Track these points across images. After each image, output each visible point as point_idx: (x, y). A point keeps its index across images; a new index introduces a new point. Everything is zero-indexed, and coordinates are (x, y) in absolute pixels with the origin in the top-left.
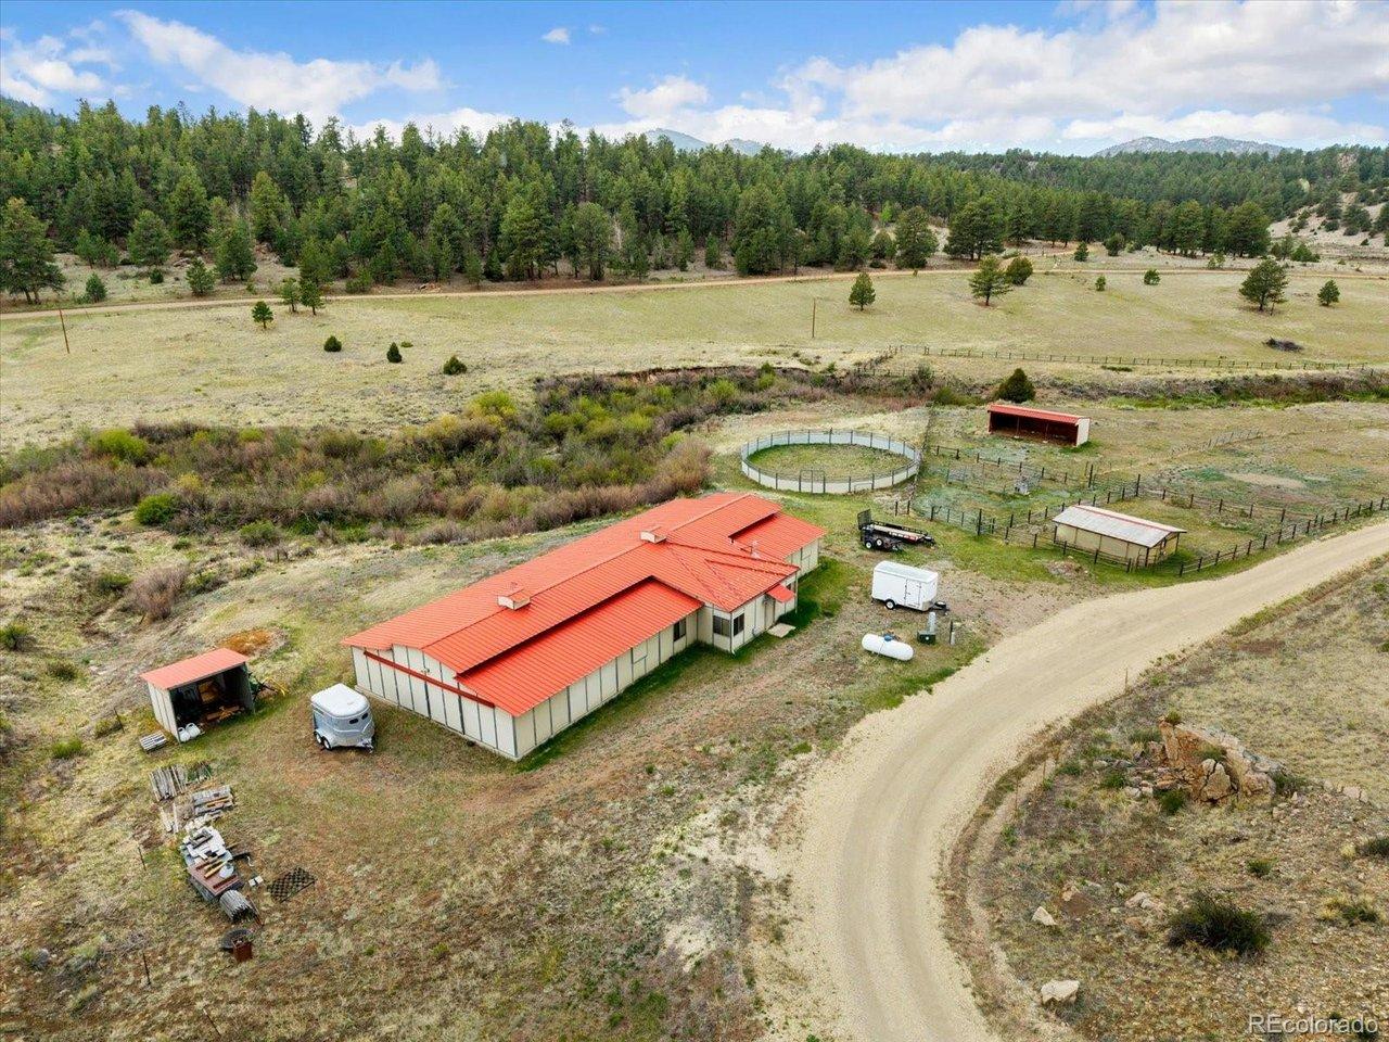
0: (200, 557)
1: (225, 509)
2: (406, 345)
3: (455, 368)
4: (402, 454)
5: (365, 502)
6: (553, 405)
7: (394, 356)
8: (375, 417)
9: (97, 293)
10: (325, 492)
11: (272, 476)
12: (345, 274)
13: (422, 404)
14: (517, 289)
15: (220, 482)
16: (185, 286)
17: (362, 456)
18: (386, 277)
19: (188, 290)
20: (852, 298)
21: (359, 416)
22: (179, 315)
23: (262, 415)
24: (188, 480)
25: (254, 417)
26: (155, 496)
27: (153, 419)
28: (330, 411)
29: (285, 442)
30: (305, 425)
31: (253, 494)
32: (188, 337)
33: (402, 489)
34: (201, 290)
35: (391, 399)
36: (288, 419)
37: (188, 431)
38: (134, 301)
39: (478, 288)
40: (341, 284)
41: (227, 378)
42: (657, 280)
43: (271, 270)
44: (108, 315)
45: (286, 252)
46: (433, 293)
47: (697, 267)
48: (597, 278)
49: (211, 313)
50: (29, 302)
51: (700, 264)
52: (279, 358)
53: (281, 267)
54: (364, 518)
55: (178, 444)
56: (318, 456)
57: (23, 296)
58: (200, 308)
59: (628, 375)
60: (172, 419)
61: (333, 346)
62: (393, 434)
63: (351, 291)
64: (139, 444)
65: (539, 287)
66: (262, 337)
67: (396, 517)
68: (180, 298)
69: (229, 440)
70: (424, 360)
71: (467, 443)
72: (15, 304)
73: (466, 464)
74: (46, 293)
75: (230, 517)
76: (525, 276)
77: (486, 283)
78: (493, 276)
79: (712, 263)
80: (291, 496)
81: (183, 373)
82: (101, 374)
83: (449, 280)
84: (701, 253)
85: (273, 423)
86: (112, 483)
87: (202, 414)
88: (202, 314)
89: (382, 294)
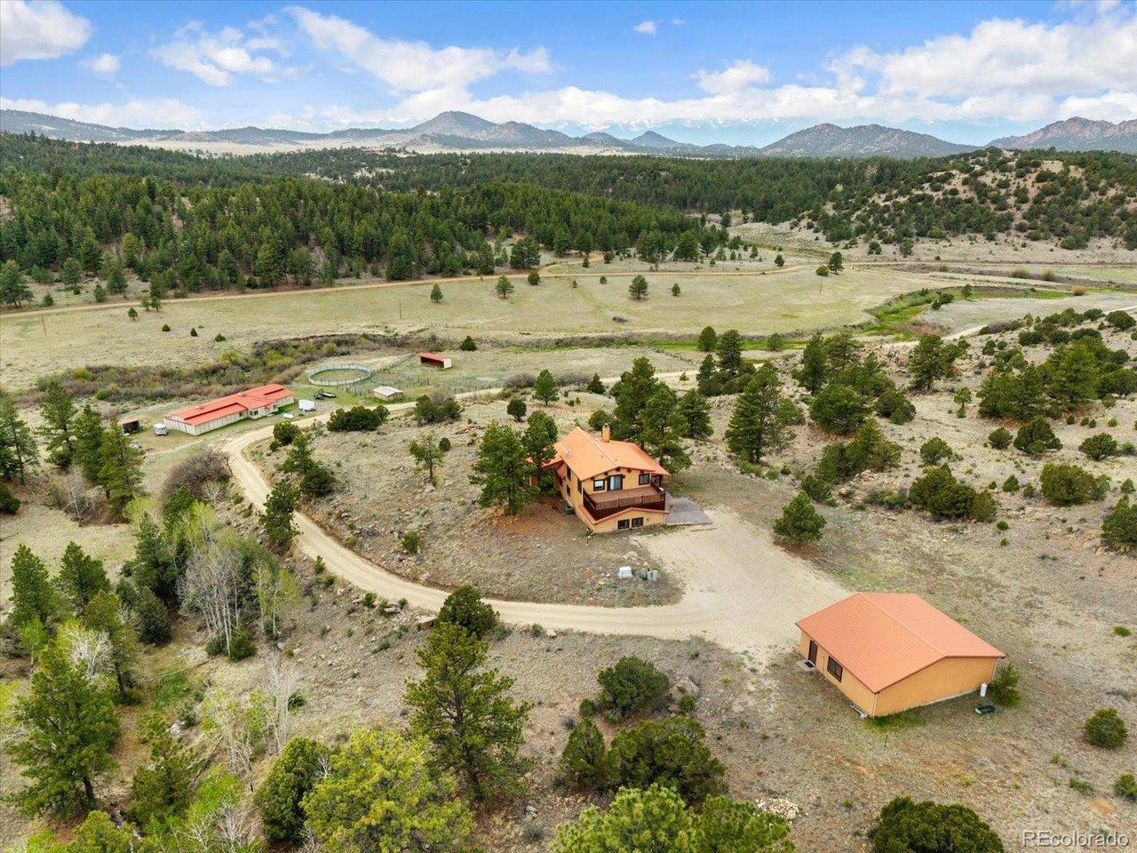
0: (119, 407)
1: (126, 394)
2: (200, 327)
3: (220, 339)
4: (190, 376)
5: (173, 391)
6: (258, 354)
7: (194, 333)
8: (182, 362)
9: (49, 302)
10: (160, 388)
11: (141, 384)
12: (174, 286)
13: (202, 355)
14: (264, 292)
15: (123, 386)
16: (92, 297)
17: (175, 376)
18: (196, 288)
19: (93, 299)
20: (432, 296)
21: (176, 361)
22: (92, 314)
23: (136, 361)
24: (113, 385)
25: (132, 362)
26: (100, 391)
27: (92, 364)
28: (164, 359)
29: (145, 372)
30: (154, 365)
31: (135, 390)
32: (98, 326)
33: (190, 386)
34: (100, 298)
35: (190, 354)
36: (147, 363)
37: (107, 369)
38: (68, 305)
39: (243, 293)
40: (171, 293)
41: (119, 346)
42: (341, 285)
43: (135, 284)
44: (58, 314)
45: (143, 273)
46: (220, 297)
47: (366, 275)
48: (308, 284)
49: (107, 312)
50: (17, 307)
51: (369, 274)
52: (141, 335)
53: (140, 282)
54: (173, 396)
55: (104, 373)
56: (158, 377)
57: (13, 304)
58: (101, 309)
59: (299, 339)
60: (99, 364)
61: (166, 329)
62: (188, 368)
63: (177, 296)
64: (90, 374)
65: (275, 291)
66: (132, 324)
67: (184, 396)
68: (90, 303)
69: (124, 372)
70: (207, 335)
71: (214, 371)
72: (10, 308)
73: (214, 379)
74: (24, 302)
75: (128, 397)
76: (269, 286)
77: (248, 289)
78: (252, 286)
79: (375, 274)
80: (149, 390)
81: (100, 343)
82: (64, 344)
83: (228, 289)
84: (369, 266)
85: (140, 365)
86: (84, 387)
87: (110, 362)
88: (103, 313)
89: (193, 298)
